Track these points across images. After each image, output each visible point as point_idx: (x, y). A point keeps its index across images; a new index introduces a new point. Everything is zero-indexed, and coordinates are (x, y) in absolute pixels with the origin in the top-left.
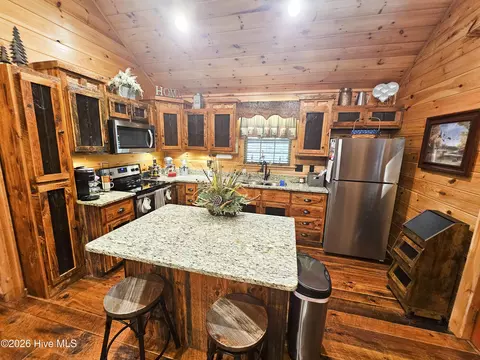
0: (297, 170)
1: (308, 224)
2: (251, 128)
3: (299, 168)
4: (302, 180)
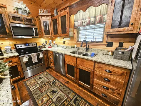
0: (108, 46)
1: (107, 89)
2: (79, 22)
3: (110, 45)
4: (110, 53)
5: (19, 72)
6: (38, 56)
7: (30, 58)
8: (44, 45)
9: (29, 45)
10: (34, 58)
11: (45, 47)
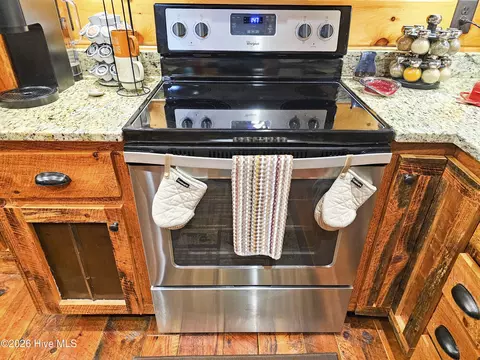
5: (124, 275)
6: (306, 193)
7: (217, 200)
8: (422, 46)
9: (266, 26)
10: (256, 208)
11: (432, 75)
